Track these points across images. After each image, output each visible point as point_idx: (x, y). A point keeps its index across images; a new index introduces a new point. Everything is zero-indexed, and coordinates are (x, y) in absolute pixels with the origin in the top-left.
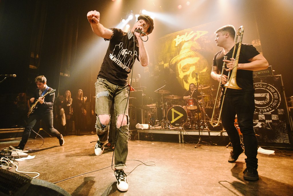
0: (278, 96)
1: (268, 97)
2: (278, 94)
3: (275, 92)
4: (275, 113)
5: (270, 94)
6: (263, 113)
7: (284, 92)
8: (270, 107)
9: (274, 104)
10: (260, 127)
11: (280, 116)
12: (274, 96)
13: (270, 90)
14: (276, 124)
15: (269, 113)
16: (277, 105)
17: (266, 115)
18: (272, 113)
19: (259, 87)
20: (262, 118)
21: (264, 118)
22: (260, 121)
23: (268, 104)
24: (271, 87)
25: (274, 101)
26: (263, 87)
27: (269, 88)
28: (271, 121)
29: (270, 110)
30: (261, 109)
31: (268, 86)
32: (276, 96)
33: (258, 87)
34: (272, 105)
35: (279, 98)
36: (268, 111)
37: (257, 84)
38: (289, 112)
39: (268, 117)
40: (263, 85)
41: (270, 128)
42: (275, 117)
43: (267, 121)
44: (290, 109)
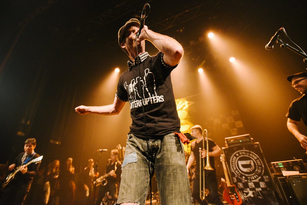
0: (261, 162)
1: (252, 164)
2: (260, 161)
3: (257, 159)
4: (262, 180)
5: (253, 161)
6: (252, 181)
7: (264, 158)
8: (256, 174)
9: (259, 171)
10: (252, 196)
11: (266, 183)
12: (257, 163)
13: (253, 157)
14: (266, 192)
15: (257, 180)
16: (262, 171)
17: (255, 183)
18: (260, 180)
19: (244, 155)
20: (251, 186)
21: (253, 186)
22: (251, 190)
23: (254, 171)
24: (253, 154)
25: (258, 168)
26: (246, 155)
27: (251, 155)
28: (260, 189)
29: (257, 178)
30: (249, 176)
31: (250, 153)
32: (259, 163)
33: (242, 155)
34: (257, 172)
35: (262, 164)
36: (255, 179)
37: (241, 152)
38: (274, 179)
39: (257, 185)
40: (246, 152)
41: (261, 196)
42: (262, 185)
43: (257, 189)
44: (273, 176)
